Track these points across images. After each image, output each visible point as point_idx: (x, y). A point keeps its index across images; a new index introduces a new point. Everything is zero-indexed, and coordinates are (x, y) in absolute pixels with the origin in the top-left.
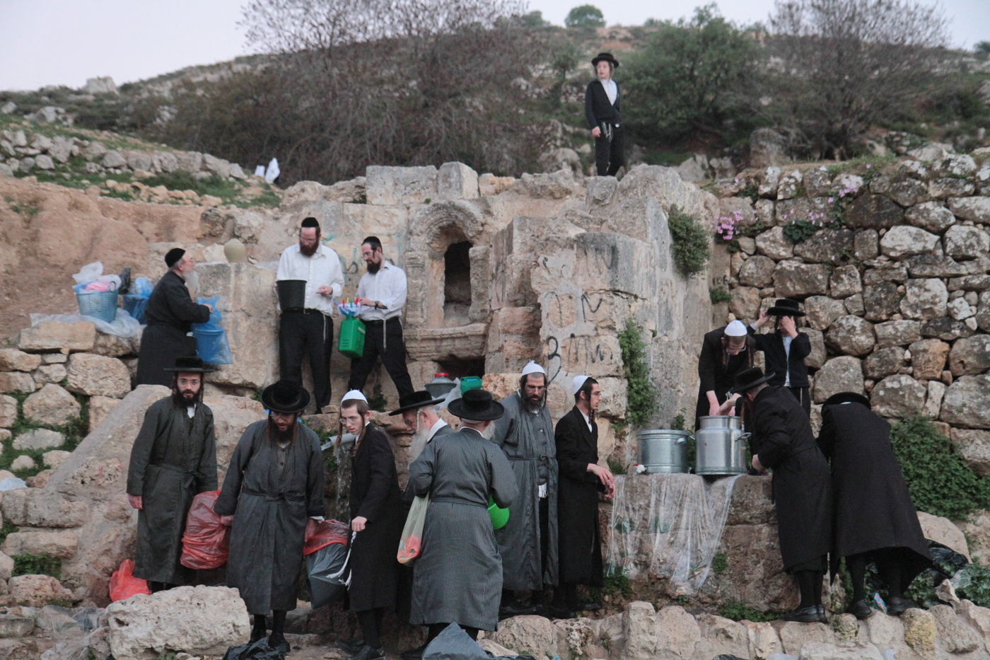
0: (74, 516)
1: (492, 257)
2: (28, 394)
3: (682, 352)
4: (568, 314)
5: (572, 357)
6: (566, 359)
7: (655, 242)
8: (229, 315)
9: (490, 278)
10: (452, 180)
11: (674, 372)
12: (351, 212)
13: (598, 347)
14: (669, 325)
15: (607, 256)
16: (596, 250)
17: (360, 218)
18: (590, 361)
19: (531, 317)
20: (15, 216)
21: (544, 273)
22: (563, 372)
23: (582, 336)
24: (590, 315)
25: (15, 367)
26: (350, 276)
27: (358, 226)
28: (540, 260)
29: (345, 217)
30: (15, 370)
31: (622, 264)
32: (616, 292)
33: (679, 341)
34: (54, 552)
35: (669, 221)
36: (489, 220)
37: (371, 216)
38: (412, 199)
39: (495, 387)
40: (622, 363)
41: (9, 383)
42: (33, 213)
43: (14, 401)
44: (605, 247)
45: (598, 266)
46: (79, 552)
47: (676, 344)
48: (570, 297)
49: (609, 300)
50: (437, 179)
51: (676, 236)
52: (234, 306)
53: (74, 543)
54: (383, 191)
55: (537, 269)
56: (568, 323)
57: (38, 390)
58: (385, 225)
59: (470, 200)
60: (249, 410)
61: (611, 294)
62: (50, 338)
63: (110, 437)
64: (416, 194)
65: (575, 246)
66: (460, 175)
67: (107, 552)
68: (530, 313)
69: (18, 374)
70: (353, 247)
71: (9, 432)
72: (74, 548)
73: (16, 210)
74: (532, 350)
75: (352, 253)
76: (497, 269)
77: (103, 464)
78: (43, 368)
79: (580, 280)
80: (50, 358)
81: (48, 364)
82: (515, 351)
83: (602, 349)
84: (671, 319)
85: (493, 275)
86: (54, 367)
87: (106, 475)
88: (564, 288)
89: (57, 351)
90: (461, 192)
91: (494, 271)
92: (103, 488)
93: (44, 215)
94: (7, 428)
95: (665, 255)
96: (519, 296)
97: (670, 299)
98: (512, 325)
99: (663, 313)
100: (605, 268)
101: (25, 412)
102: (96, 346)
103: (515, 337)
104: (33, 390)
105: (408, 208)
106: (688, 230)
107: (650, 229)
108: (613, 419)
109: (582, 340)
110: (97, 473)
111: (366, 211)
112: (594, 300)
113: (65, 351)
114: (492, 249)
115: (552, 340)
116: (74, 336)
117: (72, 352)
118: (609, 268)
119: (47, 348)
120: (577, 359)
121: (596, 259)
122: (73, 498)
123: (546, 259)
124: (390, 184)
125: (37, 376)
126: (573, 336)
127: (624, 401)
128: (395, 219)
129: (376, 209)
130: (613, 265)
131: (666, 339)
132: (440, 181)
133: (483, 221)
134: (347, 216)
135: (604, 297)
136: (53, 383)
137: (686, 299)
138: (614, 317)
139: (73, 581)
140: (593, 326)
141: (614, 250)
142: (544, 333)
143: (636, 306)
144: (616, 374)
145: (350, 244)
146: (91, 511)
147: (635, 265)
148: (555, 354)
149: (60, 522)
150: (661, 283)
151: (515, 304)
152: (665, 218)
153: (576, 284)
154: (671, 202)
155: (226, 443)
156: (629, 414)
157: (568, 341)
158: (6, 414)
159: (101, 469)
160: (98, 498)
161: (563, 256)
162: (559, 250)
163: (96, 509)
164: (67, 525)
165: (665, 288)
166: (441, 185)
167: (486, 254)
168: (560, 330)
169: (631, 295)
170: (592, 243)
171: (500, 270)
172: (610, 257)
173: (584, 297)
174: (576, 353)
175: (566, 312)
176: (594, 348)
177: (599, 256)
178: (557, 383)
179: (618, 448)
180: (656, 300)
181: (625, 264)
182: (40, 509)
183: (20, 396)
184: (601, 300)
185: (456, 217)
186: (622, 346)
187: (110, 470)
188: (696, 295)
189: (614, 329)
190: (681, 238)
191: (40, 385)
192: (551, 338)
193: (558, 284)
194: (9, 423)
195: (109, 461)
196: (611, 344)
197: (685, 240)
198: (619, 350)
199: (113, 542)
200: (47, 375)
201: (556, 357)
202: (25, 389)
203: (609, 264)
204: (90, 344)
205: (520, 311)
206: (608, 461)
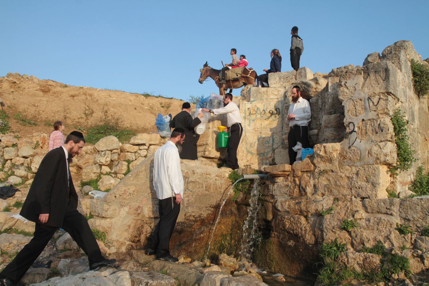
0: (109, 213)
1: (320, 101)
2: (132, 161)
3: (419, 135)
4: (360, 109)
5: (364, 131)
6: (360, 133)
7: (405, 74)
8: (210, 129)
9: (319, 110)
10: (302, 74)
11: (416, 144)
12: (262, 91)
13: (379, 125)
14: (413, 119)
15: (383, 74)
16: (375, 72)
17: (266, 93)
18: (375, 134)
19: (339, 119)
20: (162, 108)
21: (346, 90)
22: (358, 140)
23: (369, 120)
24: (374, 108)
25: (128, 151)
26: (262, 115)
27: (265, 96)
28: (343, 83)
29: (260, 93)
30: (128, 152)
31: (391, 78)
32: (389, 93)
33: (418, 129)
34: (101, 230)
35: (411, 66)
36: (318, 86)
37: (270, 92)
38: (287, 84)
39: (321, 150)
40: (394, 134)
41: (125, 157)
42: (168, 107)
43: (126, 163)
44: (381, 69)
45: (377, 81)
46: (112, 230)
47: (416, 130)
48: (361, 100)
49: (385, 98)
50: (296, 75)
51: (414, 74)
52: (212, 126)
53: (109, 225)
54: (275, 82)
55: (342, 88)
56: (360, 114)
57: (136, 159)
58: (276, 95)
59: (310, 80)
60: (207, 166)
61: (386, 94)
62: (142, 139)
63: (130, 175)
64: (288, 82)
65: (362, 72)
66: (305, 71)
67: (127, 230)
68: (338, 117)
69: (129, 153)
70: (263, 104)
71: (123, 175)
72: (109, 228)
73: (163, 107)
74: (340, 135)
75: (263, 107)
76: (322, 106)
77: (126, 188)
78: (139, 151)
79: (366, 90)
80: (142, 147)
81: (141, 150)
82: (331, 135)
83: (382, 125)
84: (414, 117)
85: (320, 108)
86: (142, 151)
87: (128, 194)
88: (356, 96)
89: (144, 145)
90: (306, 78)
91: (321, 107)
92: (126, 199)
93: (171, 108)
94: (123, 174)
95: (410, 82)
96: (332, 110)
97: (413, 106)
98: (329, 123)
99: (410, 113)
100: (381, 81)
101: (130, 168)
102: (160, 142)
103: (330, 129)
104: (134, 159)
105: (285, 88)
106: (422, 72)
107: (403, 67)
108: (389, 165)
109: (369, 121)
110: (123, 192)
111: (268, 90)
112: (375, 100)
113: (147, 145)
114: (320, 98)
115: (351, 124)
116: (151, 139)
117: (150, 145)
118: (384, 80)
119: (140, 143)
120: (366, 133)
121: (376, 77)
122: (110, 204)
123: (346, 82)
124: (278, 79)
125: (137, 154)
126: (363, 120)
127: (395, 155)
128: (280, 92)
129: (272, 89)
130: (387, 78)
131: (412, 127)
132: (298, 75)
133: (316, 87)
134: (261, 92)
135: (382, 97)
136: (142, 157)
137: (419, 109)
138: (388, 107)
139: (109, 244)
140: (376, 113)
141: (387, 70)
142: (346, 121)
143: (399, 104)
144: (391, 140)
145: (262, 103)
146: (120, 210)
147: (398, 82)
148: (353, 131)
149: (104, 215)
150: (409, 98)
151: (330, 114)
152: (409, 64)
153: (364, 92)
154: (411, 58)
155: (193, 180)
156: (398, 163)
157: (361, 123)
158: (123, 169)
159: (125, 191)
160: (123, 204)
161: (356, 78)
162: (353, 76)
163: (122, 209)
164: (107, 217)
165: (411, 100)
166: (298, 77)
167: (317, 100)
168: (355, 118)
169: (397, 98)
170: (372, 69)
171: (324, 105)
172: (384, 74)
173: (369, 98)
174: (366, 130)
175: (359, 108)
176: (376, 125)
177: (377, 75)
178: (355, 147)
179: (392, 183)
180: (407, 104)
181: (393, 79)
182: (99, 208)
183: (129, 162)
184: (380, 99)
185: (304, 87)
186: (393, 124)
187: (131, 191)
188: (423, 109)
189: (388, 114)
190: (417, 75)
191: (136, 158)
192: (350, 123)
193: (354, 94)
194: (124, 172)
195: (129, 187)
196: (387, 122)
197: (420, 76)
198: (393, 126)
199: (129, 226)
200: (139, 154)
201: (354, 133)
202: (131, 159)
203: (384, 78)
204: (157, 142)
205: (333, 116)
206: (387, 190)
